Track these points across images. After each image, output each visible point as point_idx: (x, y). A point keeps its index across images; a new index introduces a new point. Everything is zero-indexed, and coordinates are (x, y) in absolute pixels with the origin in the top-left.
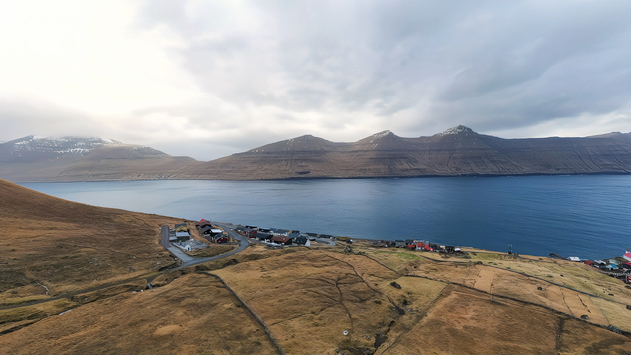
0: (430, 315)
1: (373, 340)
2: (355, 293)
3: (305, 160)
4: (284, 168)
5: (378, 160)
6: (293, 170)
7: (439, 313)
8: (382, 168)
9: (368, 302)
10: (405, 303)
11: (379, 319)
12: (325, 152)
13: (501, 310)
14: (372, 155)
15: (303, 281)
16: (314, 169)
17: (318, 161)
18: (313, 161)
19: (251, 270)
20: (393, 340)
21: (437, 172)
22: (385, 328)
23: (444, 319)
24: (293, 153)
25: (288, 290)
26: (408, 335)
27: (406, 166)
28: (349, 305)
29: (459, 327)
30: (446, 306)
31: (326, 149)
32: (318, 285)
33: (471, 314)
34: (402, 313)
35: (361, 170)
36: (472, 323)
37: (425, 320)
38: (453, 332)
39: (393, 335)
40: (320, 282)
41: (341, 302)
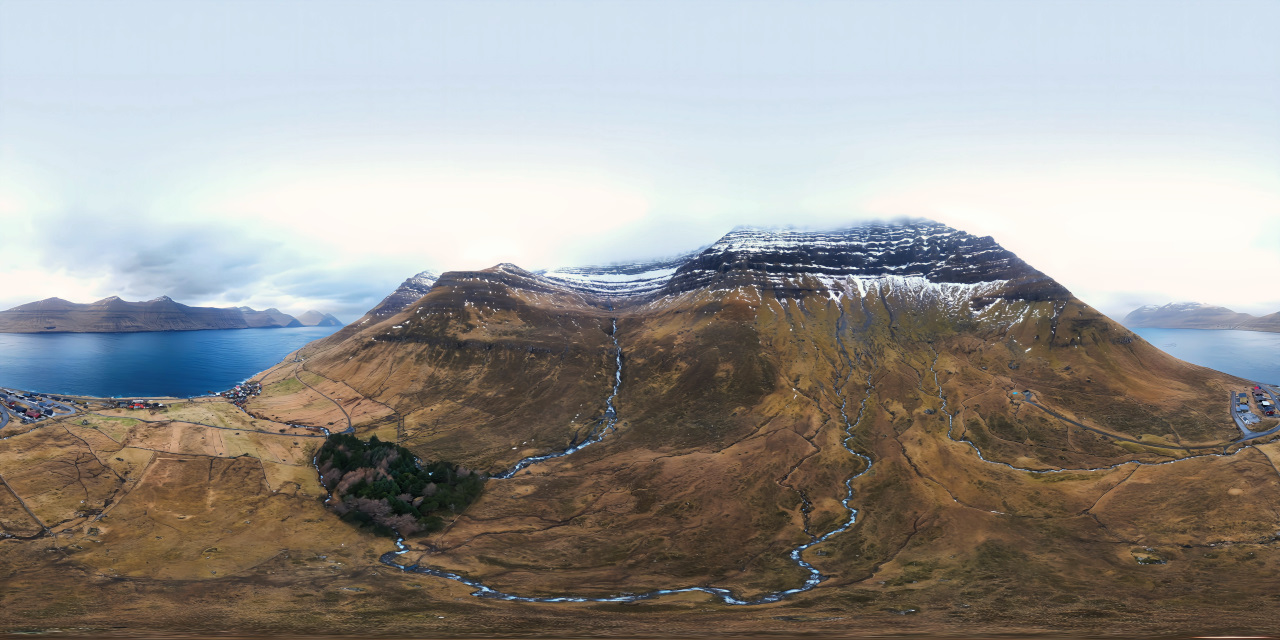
0: (143, 480)
1: (103, 504)
2: (90, 471)
3: (52, 318)
4: (35, 324)
5: (108, 319)
6: (42, 326)
7: (148, 478)
8: (111, 325)
9: (99, 477)
10: (126, 473)
11: (108, 490)
12: (67, 311)
13: (184, 465)
14: (104, 314)
15: (50, 463)
16: (59, 325)
17: (62, 318)
18: (58, 318)
19: (11, 450)
20: (117, 502)
21: (150, 329)
22: (112, 495)
23: (151, 481)
24: (43, 311)
25: (38, 473)
26: (127, 497)
27: (129, 324)
28: (85, 481)
29: (160, 485)
30: (152, 471)
31: (69, 309)
32: (61, 467)
33: (168, 473)
34: (124, 481)
35: (95, 327)
36: (167, 480)
37: (139, 485)
38: (157, 489)
39: (117, 499)
40: (62, 464)
41: (79, 480)
